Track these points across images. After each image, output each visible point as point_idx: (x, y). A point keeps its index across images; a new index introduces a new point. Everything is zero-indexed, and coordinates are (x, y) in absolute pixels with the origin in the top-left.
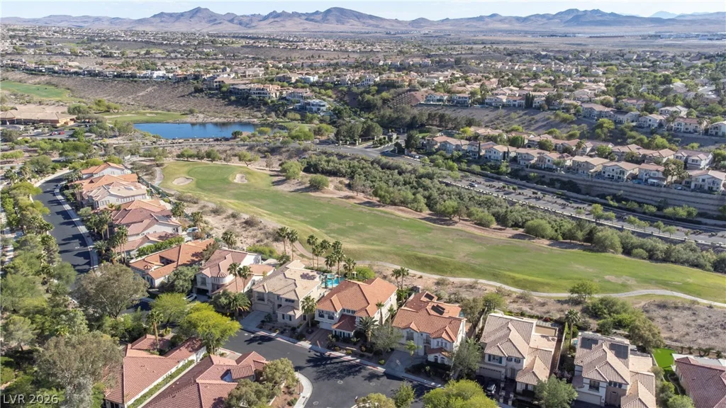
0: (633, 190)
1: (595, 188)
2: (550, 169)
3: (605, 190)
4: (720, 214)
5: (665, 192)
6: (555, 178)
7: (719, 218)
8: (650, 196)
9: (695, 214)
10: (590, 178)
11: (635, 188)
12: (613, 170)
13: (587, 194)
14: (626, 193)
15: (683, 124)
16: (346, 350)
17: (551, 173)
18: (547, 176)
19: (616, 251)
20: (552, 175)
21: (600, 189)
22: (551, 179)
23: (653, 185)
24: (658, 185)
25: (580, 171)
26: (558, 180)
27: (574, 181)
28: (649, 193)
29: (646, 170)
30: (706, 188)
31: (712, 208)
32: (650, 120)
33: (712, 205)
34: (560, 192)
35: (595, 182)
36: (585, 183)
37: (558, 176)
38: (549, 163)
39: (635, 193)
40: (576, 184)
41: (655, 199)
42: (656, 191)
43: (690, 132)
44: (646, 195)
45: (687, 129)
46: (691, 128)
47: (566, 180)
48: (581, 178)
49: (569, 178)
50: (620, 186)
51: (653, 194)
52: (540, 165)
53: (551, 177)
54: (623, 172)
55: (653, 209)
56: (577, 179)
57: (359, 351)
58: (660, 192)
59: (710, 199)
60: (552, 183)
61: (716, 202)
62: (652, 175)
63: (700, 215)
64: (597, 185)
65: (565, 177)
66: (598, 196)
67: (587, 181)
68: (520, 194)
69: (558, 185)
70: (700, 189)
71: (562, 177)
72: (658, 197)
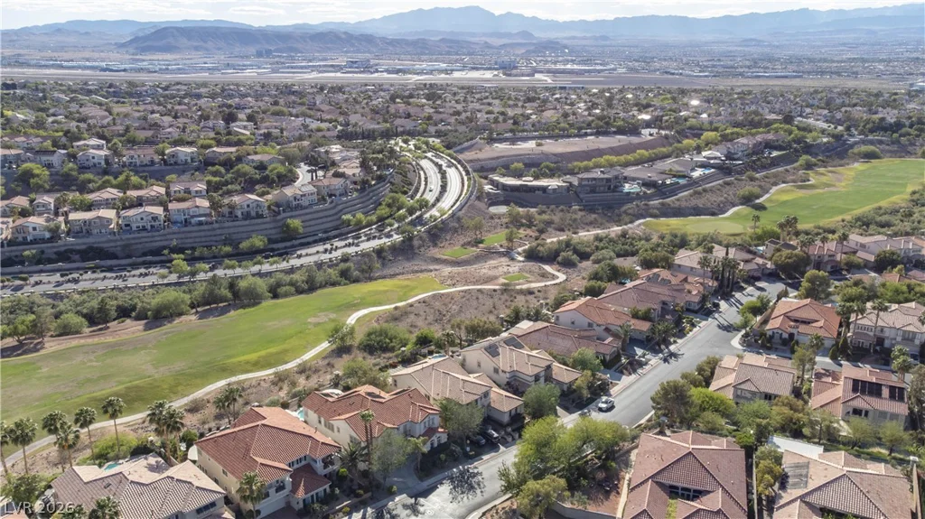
0: (183, 236)
1: (134, 247)
2: (43, 241)
3: (147, 245)
4: (282, 235)
5: (219, 228)
6: (63, 249)
7: (283, 240)
8: (205, 236)
9: (266, 240)
10: (117, 237)
11: (184, 232)
12: (142, 219)
13: (129, 257)
14: (180, 241)
15: (136, 156)
16: (340, 510)
17: (49, 245)
18: (46, 251)
19: (266, 299)
20: (54, 247)
21: (139, 246)
22: (55, 253)
23: (200, 223)
24: (207, 223)
25: (95, 231)
26: (72, 251)
27: (95, 245)
28: (202, 234)
29: (179, 210)
30: (253, 214)
31: (273, 231)
32: (93, 158)
33: (271, 229)
34: (91, 264)
35: (128, 239)
36: (112, 244)
37: (65, 245)
38: (35, 233)
39: (187, 238)
40: (101, 249)
41: (214, 238)
42: (209, 230)
43: (146, 165)
44: (201, 237)
45: (142, 162)
46: (146, 160)
47: (84, 247)
48: (104, 239)
49: (84, 244)
50: (165, 235)
51: (209, 233)
52: (20, 239)
53: (55, 250)
54: (155, 218)
55: (228, 249)
56: (99, 243)
57: (356, 500)
58: (214, 229)
59: (264, 223)
60: (64, 256)
61: (271, 226)
62: (191, 214)
63: (271, 241)
64: (133, 242)
65: (78, 244)
66: (145, 254)
67: (116, 241)
68: (37, 283)
69: (77, 257)
70: (247, 216)
71: (72, 245)
72: (215, 236)
